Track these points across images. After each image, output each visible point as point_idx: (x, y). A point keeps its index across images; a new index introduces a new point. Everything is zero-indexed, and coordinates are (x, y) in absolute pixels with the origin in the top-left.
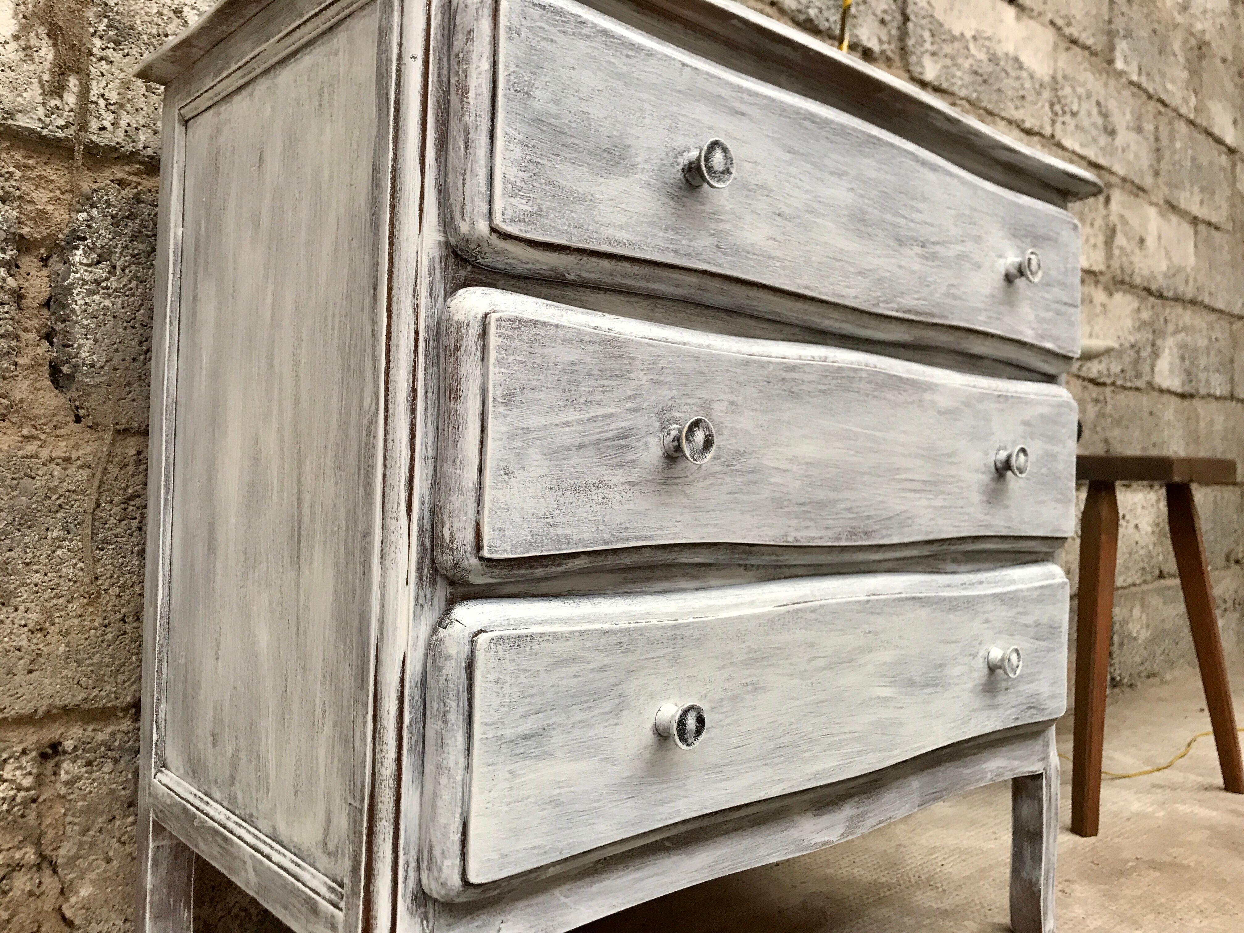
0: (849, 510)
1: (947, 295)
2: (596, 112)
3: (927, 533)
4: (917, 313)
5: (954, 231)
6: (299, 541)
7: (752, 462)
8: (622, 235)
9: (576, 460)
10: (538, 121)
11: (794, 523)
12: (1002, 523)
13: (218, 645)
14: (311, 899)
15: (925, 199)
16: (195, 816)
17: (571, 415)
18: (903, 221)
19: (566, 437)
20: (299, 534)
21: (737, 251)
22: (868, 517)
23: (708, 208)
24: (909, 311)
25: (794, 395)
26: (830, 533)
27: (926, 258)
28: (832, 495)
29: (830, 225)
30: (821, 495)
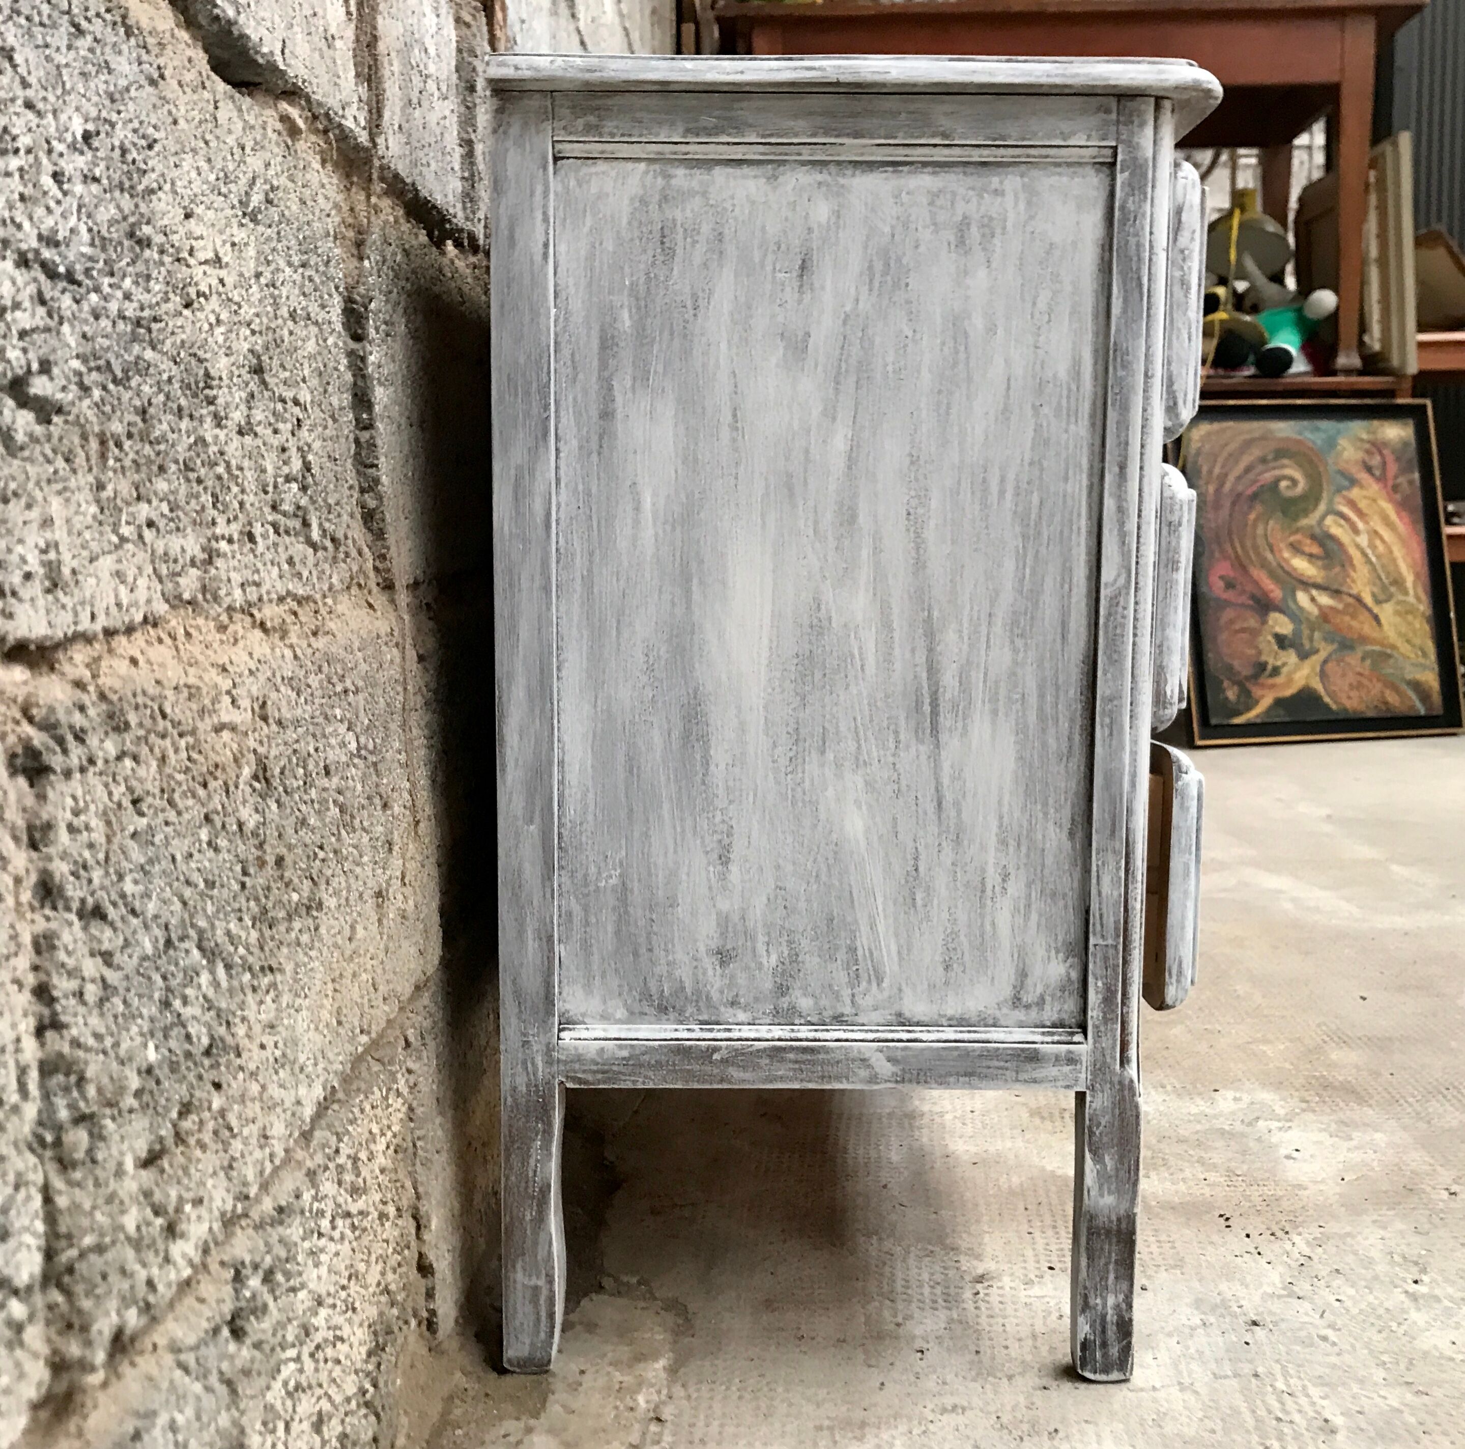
6: (935, 713)
13: (728, 848)
14: (1022, 1050)
16: (716, 1049)
20: (934, 704)
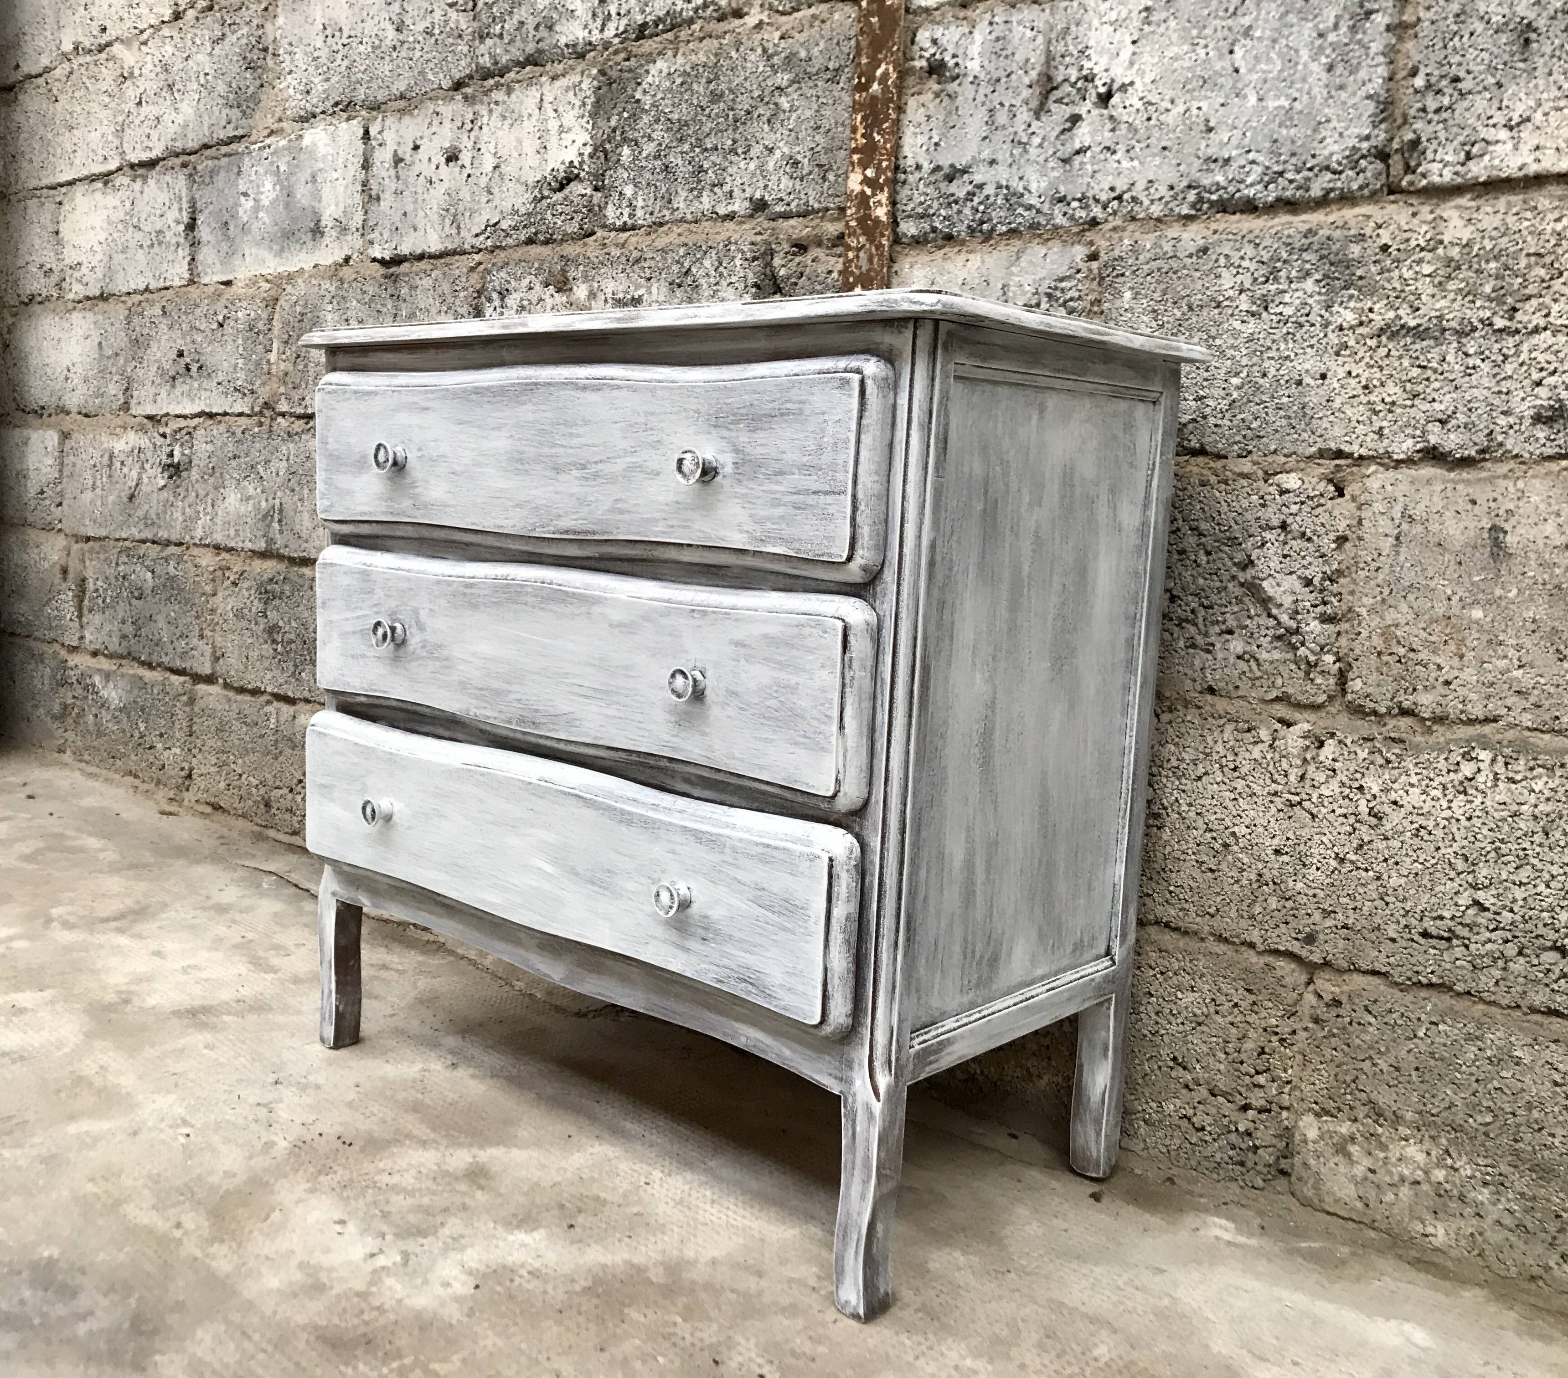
0: (519, 700)
1: (612, 510)
3: (596, 738)
4: (575, 532)
5: (622, 444)
7: (445, 653)
8: (366, 509)
9: (353, 640)
11: (474, 702)
12: (697, 751)
15: (586, 422)
17: (349, 615)
18: (561, 451)
19: (347, 627)
22: (536, 711)
23: (408, 481)
24: (567, 532)
25: (474, 606)
26: (503, 716)
27: (587, 479)
28: (506, 687)
29: (493, 471)
30: (496, 684)
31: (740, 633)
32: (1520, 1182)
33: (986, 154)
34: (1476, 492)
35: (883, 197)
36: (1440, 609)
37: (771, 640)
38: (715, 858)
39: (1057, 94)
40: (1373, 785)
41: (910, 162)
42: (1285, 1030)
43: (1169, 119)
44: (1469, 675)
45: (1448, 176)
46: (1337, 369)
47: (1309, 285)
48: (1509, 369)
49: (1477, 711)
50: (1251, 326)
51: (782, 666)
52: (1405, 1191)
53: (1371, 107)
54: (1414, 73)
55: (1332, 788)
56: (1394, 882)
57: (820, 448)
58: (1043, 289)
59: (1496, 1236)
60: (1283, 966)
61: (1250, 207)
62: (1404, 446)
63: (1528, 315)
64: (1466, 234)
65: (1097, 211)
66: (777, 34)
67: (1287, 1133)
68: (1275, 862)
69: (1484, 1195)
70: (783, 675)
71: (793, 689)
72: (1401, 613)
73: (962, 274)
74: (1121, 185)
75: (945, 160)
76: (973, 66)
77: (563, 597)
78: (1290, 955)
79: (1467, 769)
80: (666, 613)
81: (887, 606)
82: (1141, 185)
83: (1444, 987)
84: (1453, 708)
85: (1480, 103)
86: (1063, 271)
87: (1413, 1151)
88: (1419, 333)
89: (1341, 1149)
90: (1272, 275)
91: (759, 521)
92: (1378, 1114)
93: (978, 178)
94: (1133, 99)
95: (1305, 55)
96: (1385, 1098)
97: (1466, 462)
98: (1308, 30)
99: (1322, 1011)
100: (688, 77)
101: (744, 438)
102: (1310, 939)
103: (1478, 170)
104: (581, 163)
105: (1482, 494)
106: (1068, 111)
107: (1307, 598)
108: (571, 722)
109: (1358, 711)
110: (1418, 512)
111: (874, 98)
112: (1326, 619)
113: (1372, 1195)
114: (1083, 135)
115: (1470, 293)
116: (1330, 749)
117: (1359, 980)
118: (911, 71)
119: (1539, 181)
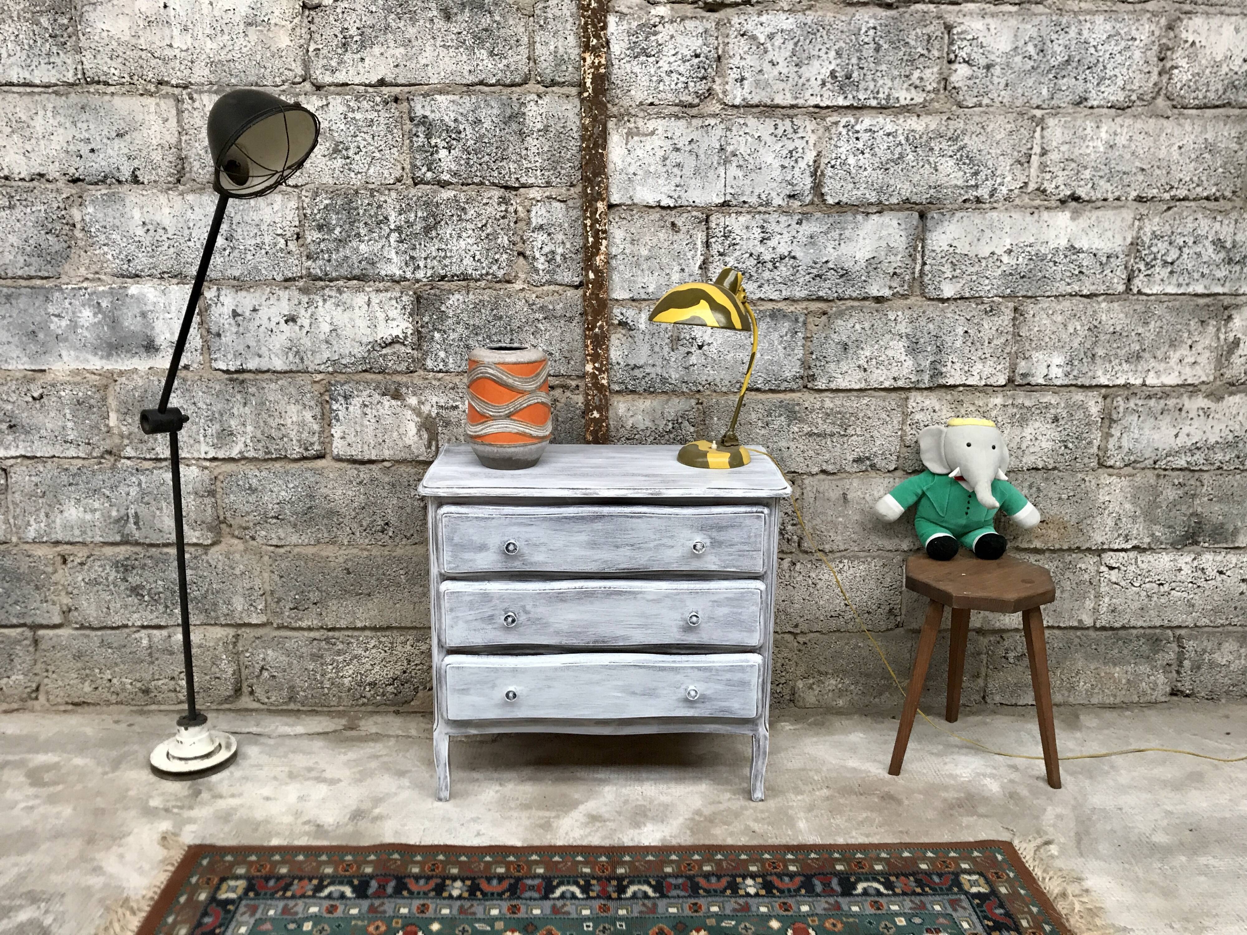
0: (594, 634)
1: (649, 560)
2: (474, 538)
4: (628, 569)
5: (653, 537)
7: (544, 621)
9: (475, 623)
10: (456, 545)
12: (694, 639)
17: (472, 612)
18: (619, 540)
19: (470, 618)
21: (532, 564)
22: (605, 637)
24: (622, 569)
26: (582, 642)
27: (634, 550)
28: (585, 630)
29: (577, 549)
30: (579, 630)
31: (715, 598)
32: (863, 680)
33: (650, 362)
34: (838, 483)
35: (605, 376)
36: (829, 519)
37: (728, 599)
38: (708, 674)
39: (681, 343)
40: (813, 575)
41: (614, 361)
42: (790, 656)
43: (728, 357)
44: (839, 538)
45: (824, 387)
46: (792, 445)
47: (782, 418)
48: (846, 446)
49: (842, 548)
50: (763, 432)
51: (734, 607)
52: (830, 694)
53: (799, 363)
54: (812, 353)
55: (800, 578)
56: (821, 603)
57: (749, 537)
58: (679, 414)
59: (856, 698)
60: (787, 636)
61: (758, 390)
62: (815, 470)
63: (850, 431)
64: (831, 405)
65: (700, 388)
66: (534, 296)
67: (793, 688)
68: (783, 604)
69: (853, 687)
70: (735, 610)
71: (740, 614)
72: (818, 521)
73: (642, 407)
74: (710, 379)
75: (632, 362)
76: (642, 327)
77: (620, 593)
78: (790, 632)
79: (841, 566)
80: (678, 594)
81: (769, 581)
82: (718, 380)
83: (839, 631)
84: (835, 548)
85: (832, 366)
86: (688, 408)
87: (833, 682)
88: (819, 435)
89: (810, 688)
90: (770, 415)
91: (724, 561)
92: (820, 673)
93: (647, 371)
94: (713, 349)
95: (776, 343)
96: (823, 669)
97: (834, 474)
98: (776, 334)
99: (801, 647)
100: (478, 307)
101: (714, 534)
102: (796, 626)
103: (833, 386)
104: (406, 338)
105: (840, 483)
106: (687, 350)
107: (787, 519)
108: (625, 638)
109: (806, 552)
110: (821, 489)
111: (596, 334)
112: (793, 525)
113: (820, 697)
114: (693, 359)
115: (833, 423)
116: (798, 566)
117: (812, 635)
118: (613, 324)
119: (850, 390)
